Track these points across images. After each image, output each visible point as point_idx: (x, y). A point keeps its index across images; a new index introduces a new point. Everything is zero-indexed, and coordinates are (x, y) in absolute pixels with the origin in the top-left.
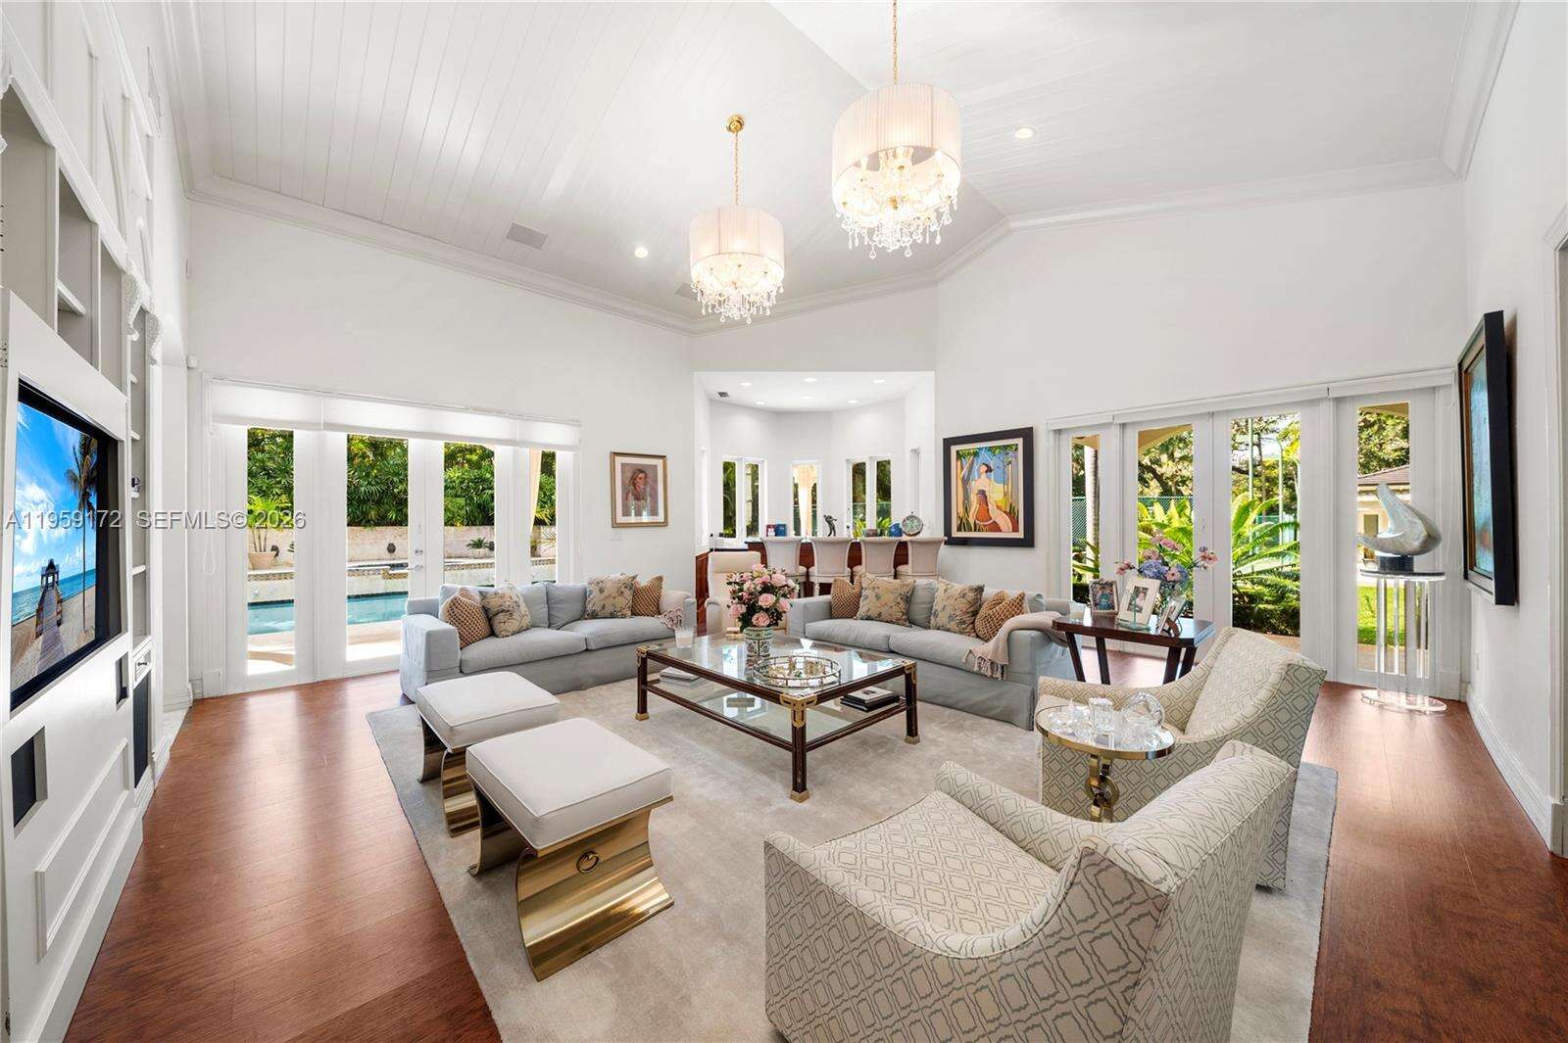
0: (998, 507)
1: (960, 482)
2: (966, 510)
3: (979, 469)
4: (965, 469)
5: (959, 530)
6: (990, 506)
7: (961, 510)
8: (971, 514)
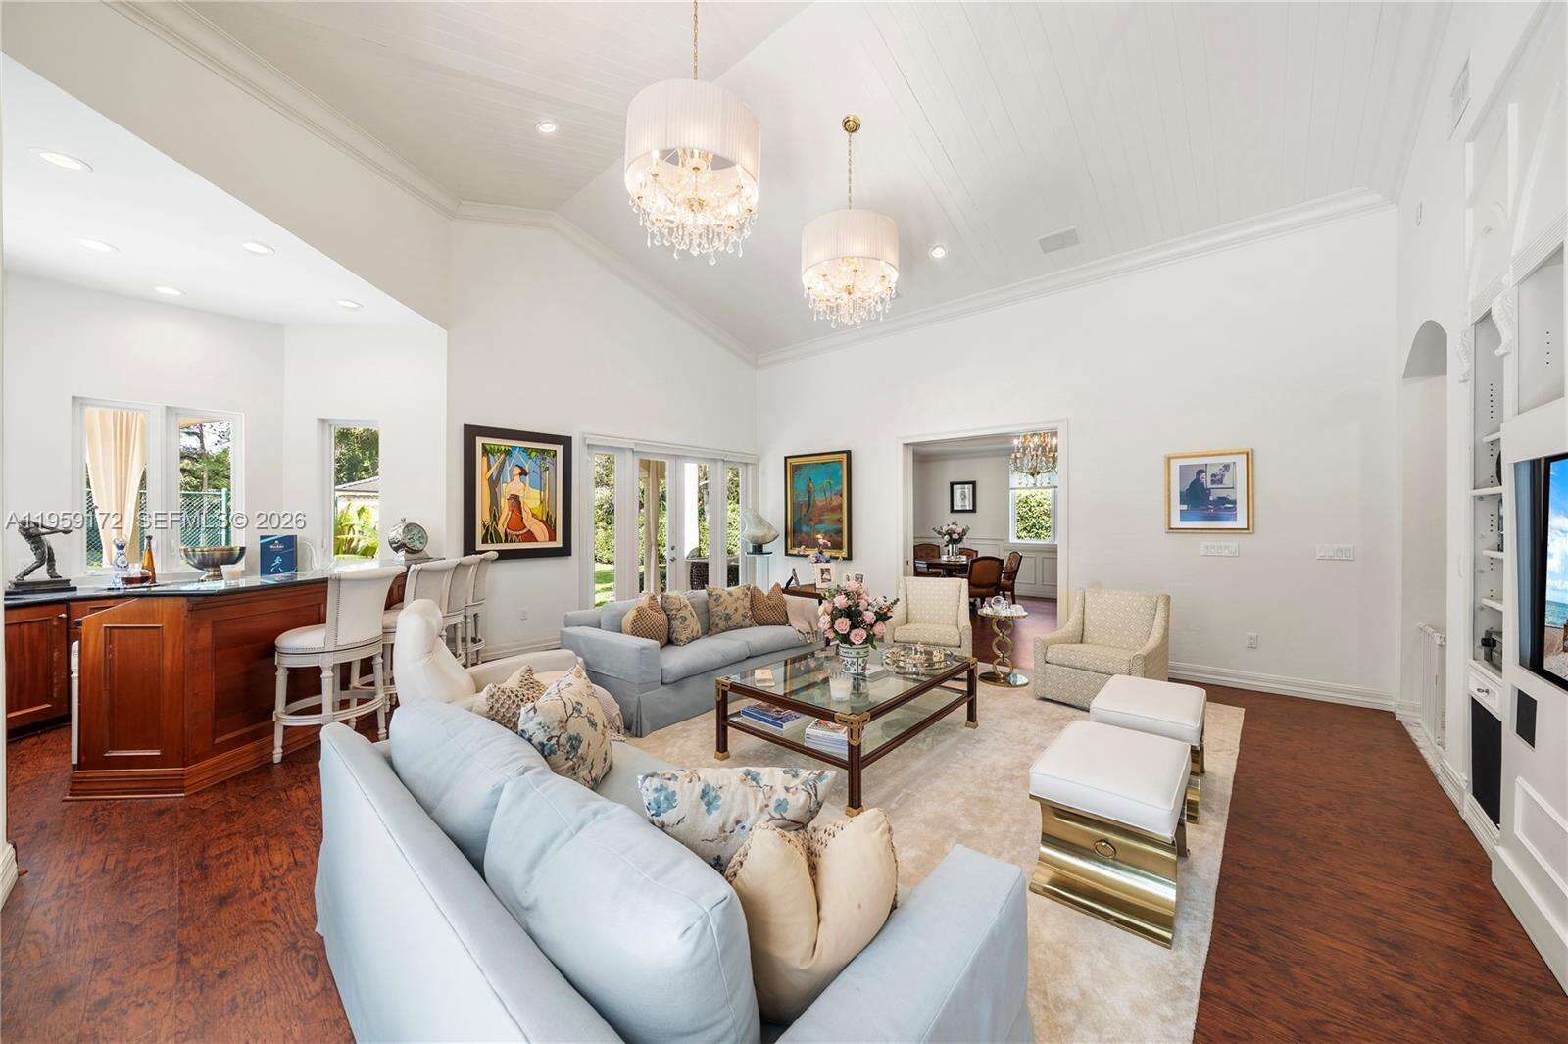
0: (533, 515)
1: (486, 483)
2: (495, 517)
3: (511, 471)
4: (493, 468)
5: (485, 541)
6: (524, 514)
7: (487, 517)
8: (500, 522)
